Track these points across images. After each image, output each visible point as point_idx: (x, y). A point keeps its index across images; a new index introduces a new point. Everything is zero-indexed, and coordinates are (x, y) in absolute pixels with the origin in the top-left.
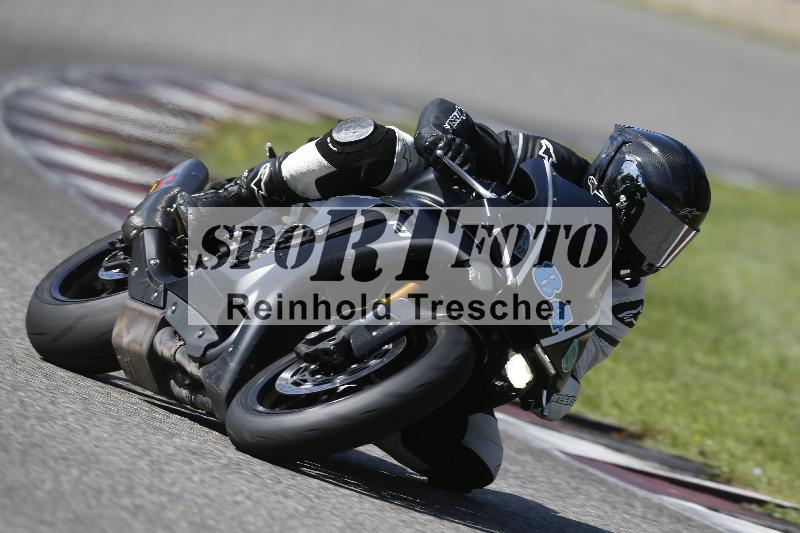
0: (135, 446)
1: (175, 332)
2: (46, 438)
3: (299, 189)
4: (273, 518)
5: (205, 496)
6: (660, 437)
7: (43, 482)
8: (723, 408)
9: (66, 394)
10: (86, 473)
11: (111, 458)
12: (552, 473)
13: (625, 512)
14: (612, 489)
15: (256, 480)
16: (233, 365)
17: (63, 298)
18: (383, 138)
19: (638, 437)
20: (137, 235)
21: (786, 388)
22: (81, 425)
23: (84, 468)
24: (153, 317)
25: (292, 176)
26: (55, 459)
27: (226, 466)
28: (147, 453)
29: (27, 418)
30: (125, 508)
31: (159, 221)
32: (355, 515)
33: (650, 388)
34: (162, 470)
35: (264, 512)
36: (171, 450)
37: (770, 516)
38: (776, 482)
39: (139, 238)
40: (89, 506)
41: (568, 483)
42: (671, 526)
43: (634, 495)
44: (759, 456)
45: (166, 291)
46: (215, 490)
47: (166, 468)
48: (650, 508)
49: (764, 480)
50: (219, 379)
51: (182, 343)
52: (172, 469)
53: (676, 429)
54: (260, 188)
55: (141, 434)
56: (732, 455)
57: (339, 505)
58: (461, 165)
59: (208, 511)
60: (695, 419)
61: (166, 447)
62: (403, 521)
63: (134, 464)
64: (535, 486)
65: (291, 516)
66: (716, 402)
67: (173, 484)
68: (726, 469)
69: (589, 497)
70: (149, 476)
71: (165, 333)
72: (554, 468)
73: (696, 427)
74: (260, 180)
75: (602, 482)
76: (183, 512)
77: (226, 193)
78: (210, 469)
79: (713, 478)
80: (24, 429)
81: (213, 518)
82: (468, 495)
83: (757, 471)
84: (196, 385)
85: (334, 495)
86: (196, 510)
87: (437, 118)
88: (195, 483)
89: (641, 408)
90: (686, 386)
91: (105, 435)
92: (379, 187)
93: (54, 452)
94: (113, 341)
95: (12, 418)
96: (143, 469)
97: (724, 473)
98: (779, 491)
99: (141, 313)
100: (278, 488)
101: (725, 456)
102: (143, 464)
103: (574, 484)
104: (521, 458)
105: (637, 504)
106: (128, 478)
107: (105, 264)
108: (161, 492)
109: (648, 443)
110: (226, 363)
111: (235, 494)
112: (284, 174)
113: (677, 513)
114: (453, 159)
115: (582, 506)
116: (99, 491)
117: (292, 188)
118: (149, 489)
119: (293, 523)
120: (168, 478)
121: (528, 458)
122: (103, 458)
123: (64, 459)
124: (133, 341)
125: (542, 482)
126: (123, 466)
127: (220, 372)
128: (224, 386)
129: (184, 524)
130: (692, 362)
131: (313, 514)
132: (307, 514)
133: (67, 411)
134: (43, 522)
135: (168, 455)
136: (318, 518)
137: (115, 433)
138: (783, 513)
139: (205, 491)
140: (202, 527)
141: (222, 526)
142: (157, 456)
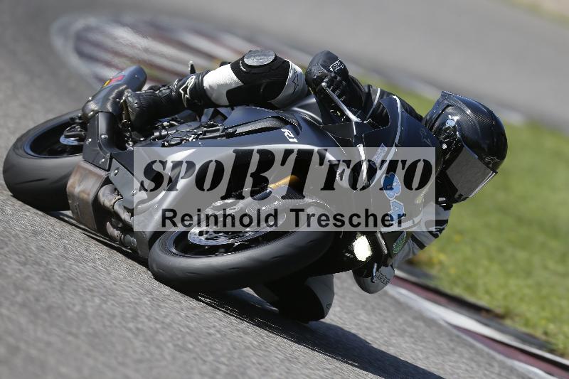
0: (142, 286)
1: (116, 189)
2: (80, 275)
3: (214, 97)
4: (234, 348)
5: (188, 327)
6: (517, 319)
7: (74, 305)
8: (564, 303)
10: (105, 302)
11: (124, 293)
12: (437, 336)
13: (486, 369)
14: (478, 352)
17: (32, 153)
18: (280, 67)
19: (501, 317)
20: (93, 116)
22: (105, 268)
23: (104, 298)
24: (100, 176)
25: (210, 86)
26: (84, 289)
29: (67, 259)
30: (130, 330)
31: (109, 108)
33: (513, 283)
34: (159, 306)
35: (228, 343)
40: (104, 326)
41: (448, 344)
43: (493, 358)
45: (111, 158)
46: (195, 323)
47: (162, 304)
48: (504, 368)
51: (120, 197)
53: (529, 315)
54: (186, 93)
56: (567, 337)
58: (339, 97)
59: (188, 338)
60: (543, 308)
63: (140, 299)
64: (423, 344)
65: (248, 348)
66: (559, 298)
67: (166, 316)
68: (561, 346)
69: (461, 355)
70: (150, 309)
72: (439, 333)
73: (543, 314)
74: (187, 87)
75: (472, 346)
76: (171, 337)
77: (160, 94)
78: (193, 309)
79: (552, 351)
80: (64, 267)
81: (191, 344)
82: (306, 325)
84: (126, 229)
86: (180, 336)
87: (325, 62)
88: (181, 317)
89: (505, 297)
92: (273, 102)
93: (84, 285)
94: (67, 190)
95: (57, 258)
96: (145, 303)
97: (560, 349)
99: (91, 172)
101: (561, 337)
102: (146, 300)
103: (452, 346)
104: (416, 323)
105: (496, 364)
106: (135, 308)
107: (66, 133)
108: (157, 321)
109: (508, 322)
111: (209, 328)
112: (204, 85)
114: (334, 91)
115: (455, 362)
116: (114, 316)
117: (209, 95)
118: (149, 318)
119: (248, 353)
120: (163, 312)
121: (421, 324)
122: (118, 293)
123: (91, 290)
124: (83, 191)
125: (429, 342)
126: (132, 300)
129: (170, 345)
130: (545, 268)
131: (263, 347)
132: (259, 348)
134: (70, 333)
136: (266, 351)
139: (188, 323)
140: (183, 349)
141: (197, 350)
142: (157, 295)
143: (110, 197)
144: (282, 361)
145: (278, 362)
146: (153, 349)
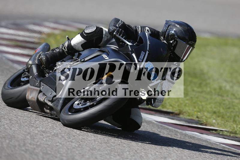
0: (26, 132)
1: (44, 94)
3: (77, 48)
4: (68, 149)
5: (47, 144)
6: (185, 114)
8: (203, 103)
9: (4, 118)
10: (11, 141)
11: (18, 136)
12: (152, 127)
14: (171, 130)
15: (63, 138)
16: (61, 102)
18: (99, 31)
19: (178, 114)
20: (30, 67)
21: (222, 96)
22: (8, 127)
23: (10, 140)
24: (37, 90)
25: (74, 45)
27: (54, 135)
28: (29, 133)
30: (23, 150)
31: (36, 62)
32: (93, 146)
34: (34, 138)
35: (65, 148)
36: (37, 132)
37: (219, 134)
38: (220, 124)
39: (31, 67)
40: (12, 151)
41: (157, 130)
42: (189, 140)
43: (177, 132)
44: (214, 116)
45: (40, 82)
46: (50, 142)
47: (35, 137)
48: (182, 135)
49: (216, 123)
50: (57, 106)
51: (46, 97)
52: (37, 137)
53: (189, 111)
54: (65, 49)
55: (27, 128)
56: (206, 117)
57: (88, 143)
58: (122, 37)
59: (48, 149)
60: (195, 107)
61: (35, 131)
62: (108, 146)
63: (25, 137)
65: (74, 148)
66: (201, 102)
67: (38, 142)
68: (205, 121)
70: (30, 140)
71: (41, 94)
72: (153, 126)
73: (195, 110)
74: (65, 47)
75: (168, 129)
76: (41, 150)
77: (56, 52)
78: (49, 136)
79: (201, 124)
81: (50, 151)
83: (214, 121)
84: (51, 109)
85: (87, 140)
86: (44, 149)
87: (114, 23)
88: (44, 141)
89: (178, 106)
90: (192, 98)
91: (17, 129)
92: (100, 45)
94: (26, 98)
96: (28, 139)
97: (204, 122)
98: (221, 126)
99: (34, 89)
100: (69, 140)
101: (204, 117)
102: (28, 137)
103: (159, 130)
106: (24, 141)
107: (23, 76)
108: (34, 145)
109: (181, 116)
110: (59, 101)
111: (56, 143)
112: (72, 44)
113: (191, 135)
114: (119, 35)
116: (15, 146)
118: (30, 144)
119: (74, 150)
120: (36, 140)
122: (16, 136)
123: (4, 138)
124: (32, 98)
126: (22, 138)
127: (57, 104)
128: (59, 108)
129: (41, 153)
132: (79, 147)
133: (5, 123)
135: (36, 133)
136: (81, 148)
137: (20, 128)
138: (223, 133)
139: (47, 143)
140: (47, 154)
141: (53, 153)
142: (32, 134)
143: (42, 97)
144: (89, 150)
145: (87, 151)
146: (34, 156)
